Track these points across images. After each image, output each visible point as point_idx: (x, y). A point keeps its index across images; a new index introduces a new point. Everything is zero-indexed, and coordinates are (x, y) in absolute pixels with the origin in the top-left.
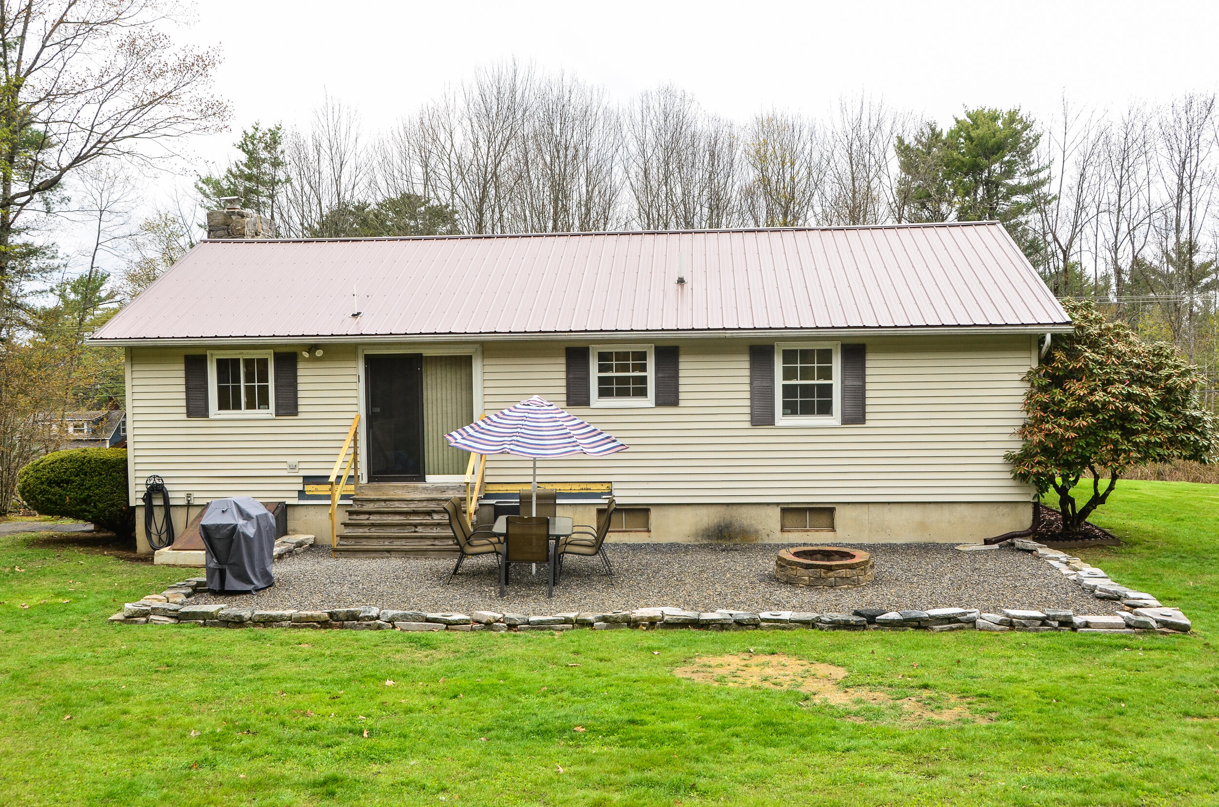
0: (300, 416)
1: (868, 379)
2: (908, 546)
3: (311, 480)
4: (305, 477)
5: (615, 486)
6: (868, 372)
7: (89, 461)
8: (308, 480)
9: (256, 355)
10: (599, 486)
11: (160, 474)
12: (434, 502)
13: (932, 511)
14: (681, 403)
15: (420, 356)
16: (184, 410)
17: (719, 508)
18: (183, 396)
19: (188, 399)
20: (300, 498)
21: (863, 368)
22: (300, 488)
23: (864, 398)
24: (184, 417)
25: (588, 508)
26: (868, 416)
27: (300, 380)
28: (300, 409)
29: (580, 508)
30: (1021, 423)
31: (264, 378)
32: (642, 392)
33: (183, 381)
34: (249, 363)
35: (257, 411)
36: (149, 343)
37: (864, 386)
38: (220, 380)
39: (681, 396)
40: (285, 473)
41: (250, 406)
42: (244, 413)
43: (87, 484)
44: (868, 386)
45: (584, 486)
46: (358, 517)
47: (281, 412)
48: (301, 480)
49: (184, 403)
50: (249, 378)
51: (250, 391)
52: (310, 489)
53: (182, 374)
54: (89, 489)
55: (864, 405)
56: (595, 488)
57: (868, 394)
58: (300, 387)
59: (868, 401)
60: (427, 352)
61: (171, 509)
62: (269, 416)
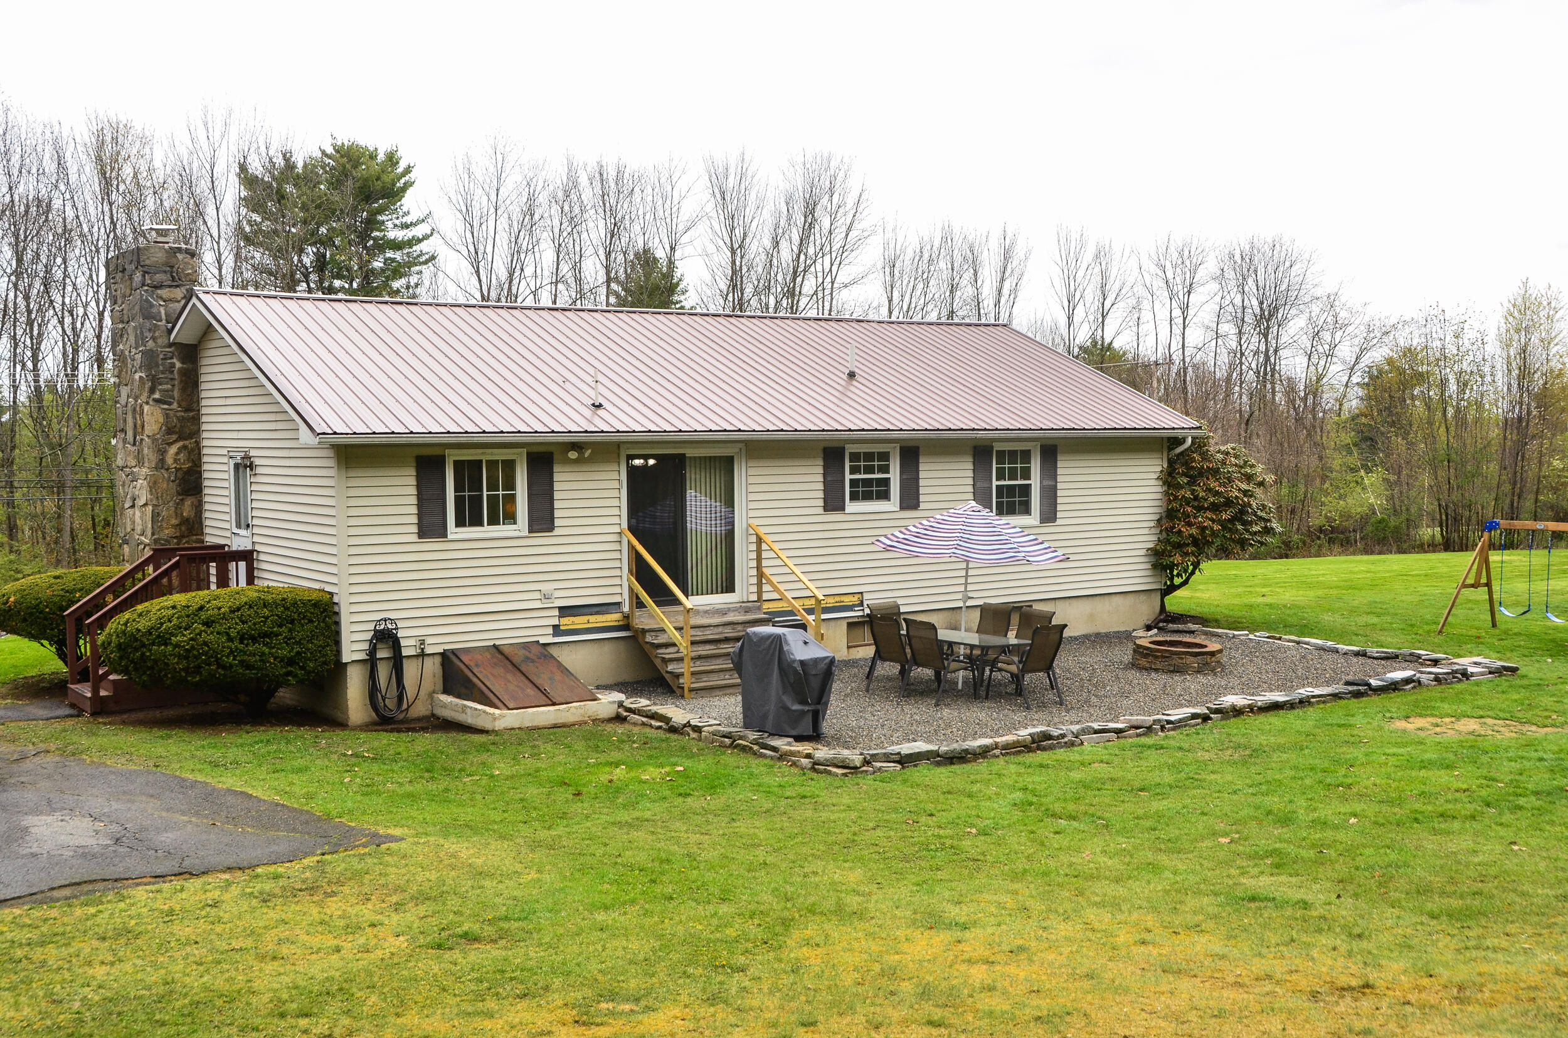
0: (557, 532)
1: (1059, 479)
2: (1086, 637)
3: (569, 611)
4: (561, 608)
5: (866, 596)
6: (1059, 471)
7: (295, 604)
8: (565, 611)
9: (500, 455)
10: (851, 598)
11: (392, 616)
12: (729, 627)
13: (1099, 604)
14: (922, 506)
15: (682, 457)
16: (415, 529)
17: (946, 614)
18: (414, 510)
19: (420, 515)
20: (554, 635)
21: (1056, 468)
22: (555, 621)
23: (1055, 497)
24: (415, 538)
25: (839, 622)
26: (1059, 515)
27: (556, 486)
28: (557, 522)
29: (832, 623)
30: (1157, 517)
31: (510, 484)
32: (884, 495)
33: (413, 491)
34: (492, 464)
35: (501, 527)
36: (377, 440)
37: (1056, 486)
38: (457, 489)
39: (922, 498)
40: (538, 605)
41: (493, 521)
42: (487, 531)
43: (298, 636)
44: (1059, 486)
45: (837, 599)
46: (668, 651)
47: (536, 527)
48: (556, 612)
49: (415, 520)
50: (493, 486)
51: (494, 501)
52: (567, 622)
53: (413, 481)
54: (299, 643)
55: (1055, 504)
56: (848, 600)
57: (1059, 493)
58: (557, 495)
59: (1059, 500)
60: (690, 452)
61: (404, 661)
62: (517, 534)
